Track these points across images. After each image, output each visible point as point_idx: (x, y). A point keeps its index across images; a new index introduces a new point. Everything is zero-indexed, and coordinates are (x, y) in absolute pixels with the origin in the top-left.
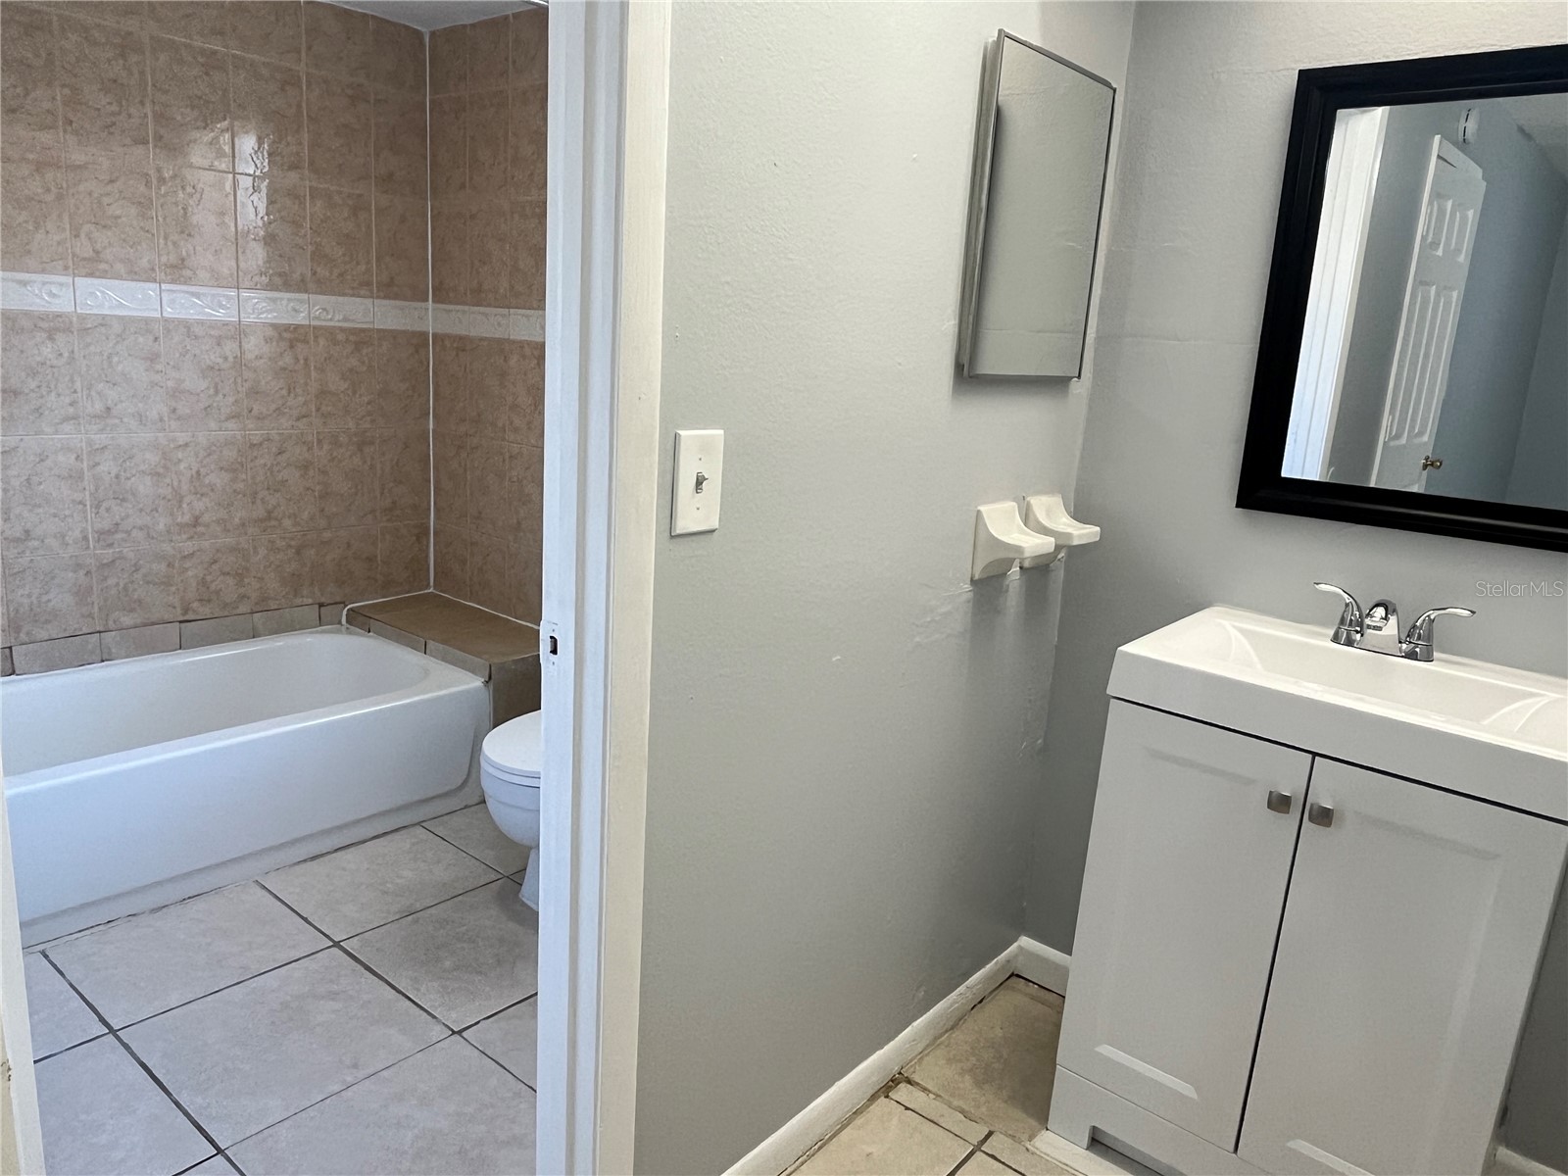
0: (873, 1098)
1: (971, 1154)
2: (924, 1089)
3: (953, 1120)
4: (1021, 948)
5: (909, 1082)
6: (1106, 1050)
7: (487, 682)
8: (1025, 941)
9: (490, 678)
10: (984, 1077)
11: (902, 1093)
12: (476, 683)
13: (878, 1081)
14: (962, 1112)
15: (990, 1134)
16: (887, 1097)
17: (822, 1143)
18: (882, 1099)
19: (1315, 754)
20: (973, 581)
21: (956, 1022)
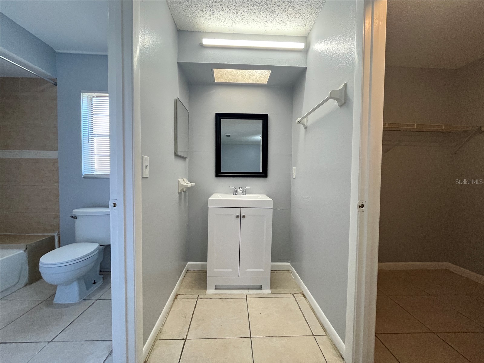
0: (174, 301)
1: (197, 300)
2: (183, 294)
3: (191, 297)
4: (188, 265)
5: (179, 295)
6: (216, 270)
7: (25, 251)
8: (189, 263)
9: (26, 249)
10: (192, 288)
11: (179, 297)
12: (21, 251)
13: (174, 297)
14: (192, 295)
15: (198, 296)
16: (177, 299)
17: (169, 313)
18: (176, 300)
19: (241, 208)
20: (179, 193)
21: (182, 282)
